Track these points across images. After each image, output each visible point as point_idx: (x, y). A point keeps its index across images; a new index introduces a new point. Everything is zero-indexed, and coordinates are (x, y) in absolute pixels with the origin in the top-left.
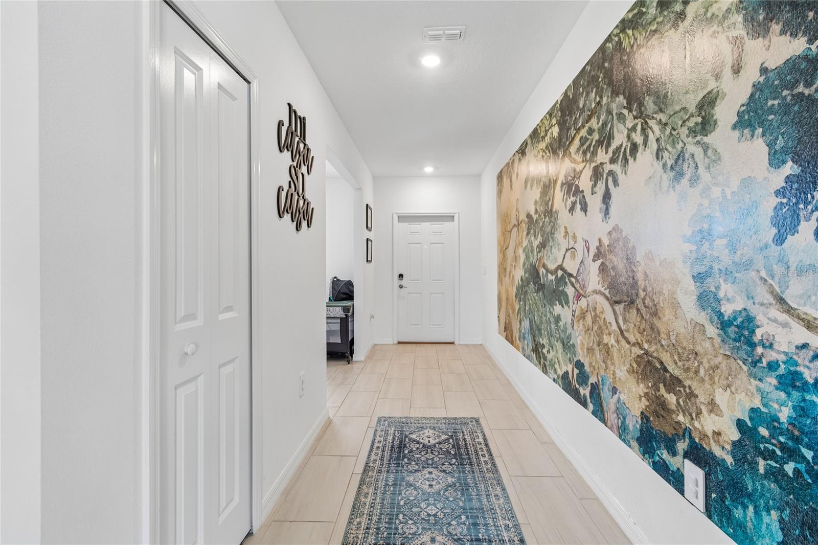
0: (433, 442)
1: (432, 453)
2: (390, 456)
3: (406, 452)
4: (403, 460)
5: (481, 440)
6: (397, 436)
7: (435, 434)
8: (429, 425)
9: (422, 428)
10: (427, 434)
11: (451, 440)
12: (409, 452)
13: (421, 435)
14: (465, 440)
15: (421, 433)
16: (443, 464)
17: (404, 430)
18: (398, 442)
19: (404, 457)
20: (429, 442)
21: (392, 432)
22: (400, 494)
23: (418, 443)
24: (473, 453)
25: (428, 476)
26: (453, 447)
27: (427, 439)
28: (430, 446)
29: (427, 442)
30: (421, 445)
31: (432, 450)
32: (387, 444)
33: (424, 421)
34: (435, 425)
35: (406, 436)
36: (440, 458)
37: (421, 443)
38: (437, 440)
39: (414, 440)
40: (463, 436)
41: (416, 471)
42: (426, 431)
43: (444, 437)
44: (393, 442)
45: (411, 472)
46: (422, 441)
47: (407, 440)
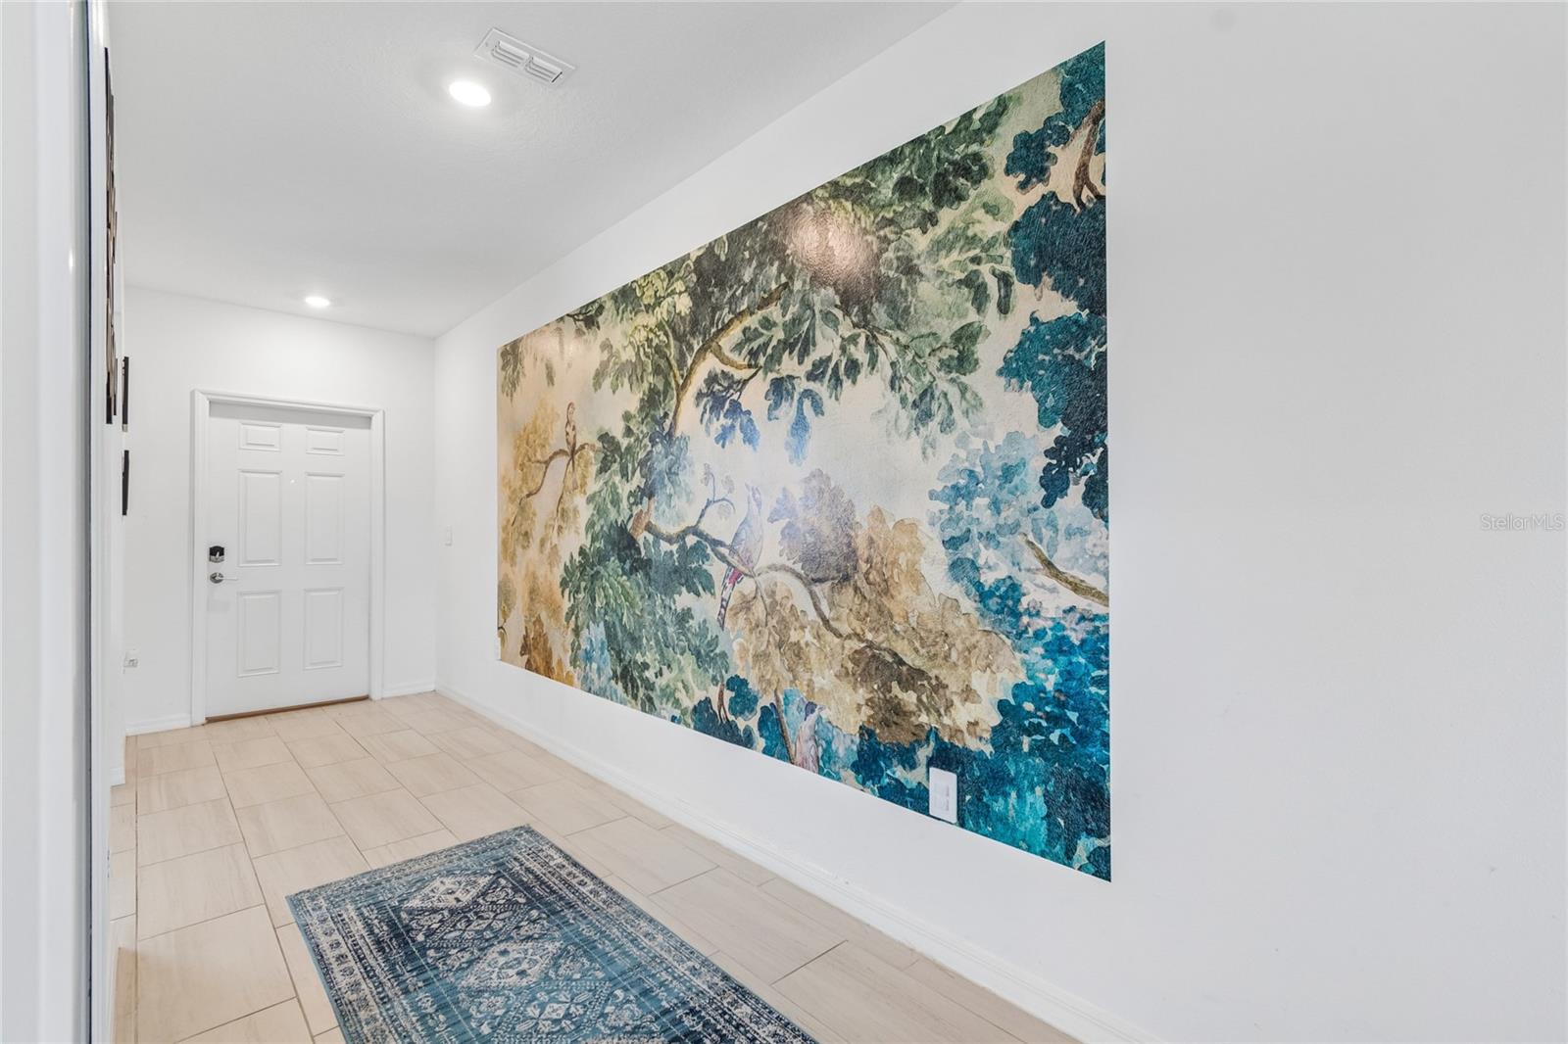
0: (466, 898)
1: (481, 918)
2: (387, 960)
3: (420, 938)
4: (424, 955)
5: (560, 860)
6: (373, 917)
7: (460, 883)
8: (434, 870)
9: (422, 880)
10: (442, 888)
11: (503, 882)
12: (427, 937)
13: (431, 894)
14: (528, 870)
15: (427, 890)
16: (518, 928)
17: (381, 898)
18: (385, 928)
19: (423, 949)
20: (458, 900)
21: (353, 914)
22: (468, 1018)
23: (434, 911)
24: (561, 886)
25: (502, 960)
26: (515, 890)
27: (451, 898)
28: (466, 906)
29: (455, 902)
30: (446, 913)
31: (476, 913)
32: (361, 942)
33: (417, 867)
34: (448, 866)
35: (396, 910)
36: (504, 920)
37: (442, 909)
38: (474, 892)
39: (422, 911)
40: (521, 865)
41: (470, 963)
42: (437, 883)
43: (483, 881)
44: (371, 932)
45: (460, 969)
46: (441, 905)
47: (404, 915)
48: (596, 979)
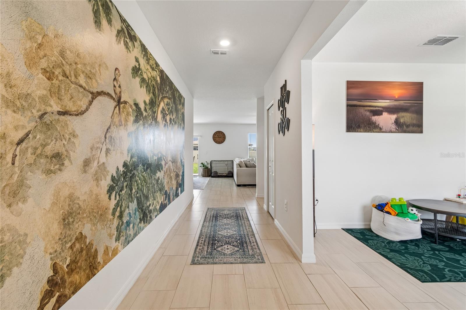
0: (226, 246)
1: (226, 241)
2: (246, 240)
3: (239, 241)
4: (239, 238)
5: (199, 247)
6: (246, 249)
7: (224, 251)
8: (227, 257)
9: (232, 255)
10: (229, 250)
11: (215, 247)
12: (237, 241)
13: (232, 250)
14: (208, 248)
15: (233, 251)
16: (222, 237)
17: (243, 253)
18: (244, 245)
19: (239, 240)
20: (228, 246)
21: (250, 251)
22: (237, 229)
23: (233, 246)
24: (206, 242)
25: (228, 234)
26: (215, 244)
27: (229, 247)
28: (227, 244)
29: (229, 246)
30: (232, 244)
31: (226, 242)
32: (249, 244)
33: (231, 259)
34: (223, 257)
35: (240, 249)
36: (223, 239)
37: (232, 245)
38: (223, 247)
39: (236, 247)
40: (208, 250)
41: (233, 235)
42: (229, 252)
43: (219, 249)
44: (247, 245)
45: (235, 234)
46: (232, 246)
47: (240, 247)
48: (218, 227)
